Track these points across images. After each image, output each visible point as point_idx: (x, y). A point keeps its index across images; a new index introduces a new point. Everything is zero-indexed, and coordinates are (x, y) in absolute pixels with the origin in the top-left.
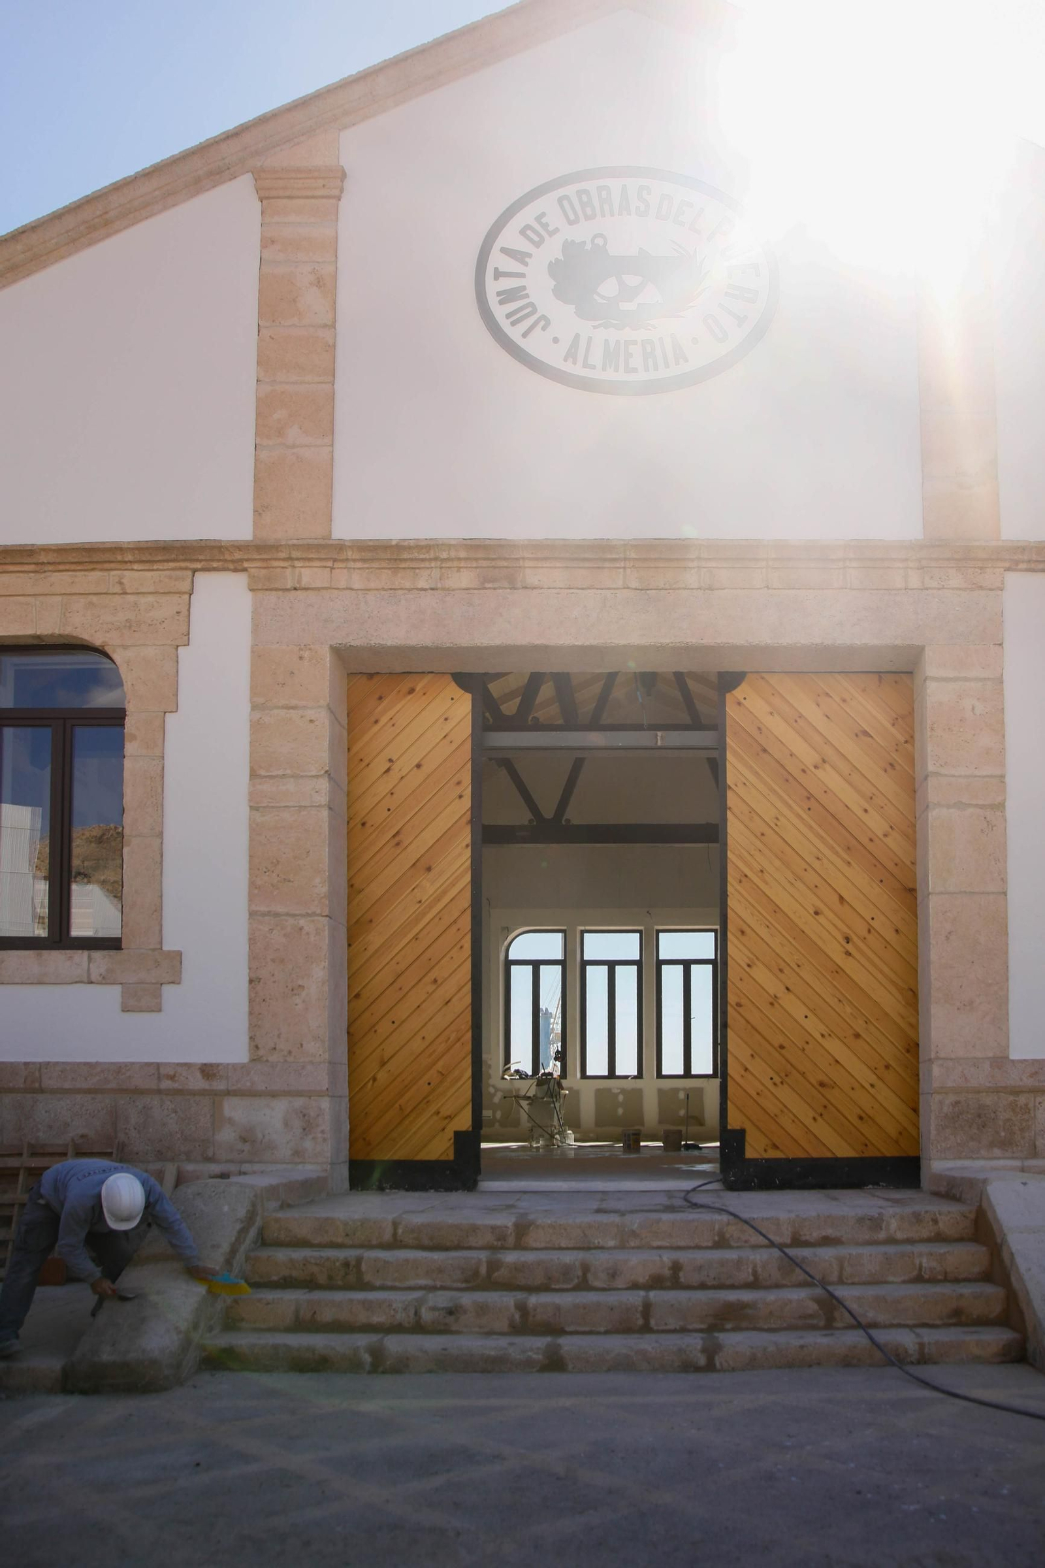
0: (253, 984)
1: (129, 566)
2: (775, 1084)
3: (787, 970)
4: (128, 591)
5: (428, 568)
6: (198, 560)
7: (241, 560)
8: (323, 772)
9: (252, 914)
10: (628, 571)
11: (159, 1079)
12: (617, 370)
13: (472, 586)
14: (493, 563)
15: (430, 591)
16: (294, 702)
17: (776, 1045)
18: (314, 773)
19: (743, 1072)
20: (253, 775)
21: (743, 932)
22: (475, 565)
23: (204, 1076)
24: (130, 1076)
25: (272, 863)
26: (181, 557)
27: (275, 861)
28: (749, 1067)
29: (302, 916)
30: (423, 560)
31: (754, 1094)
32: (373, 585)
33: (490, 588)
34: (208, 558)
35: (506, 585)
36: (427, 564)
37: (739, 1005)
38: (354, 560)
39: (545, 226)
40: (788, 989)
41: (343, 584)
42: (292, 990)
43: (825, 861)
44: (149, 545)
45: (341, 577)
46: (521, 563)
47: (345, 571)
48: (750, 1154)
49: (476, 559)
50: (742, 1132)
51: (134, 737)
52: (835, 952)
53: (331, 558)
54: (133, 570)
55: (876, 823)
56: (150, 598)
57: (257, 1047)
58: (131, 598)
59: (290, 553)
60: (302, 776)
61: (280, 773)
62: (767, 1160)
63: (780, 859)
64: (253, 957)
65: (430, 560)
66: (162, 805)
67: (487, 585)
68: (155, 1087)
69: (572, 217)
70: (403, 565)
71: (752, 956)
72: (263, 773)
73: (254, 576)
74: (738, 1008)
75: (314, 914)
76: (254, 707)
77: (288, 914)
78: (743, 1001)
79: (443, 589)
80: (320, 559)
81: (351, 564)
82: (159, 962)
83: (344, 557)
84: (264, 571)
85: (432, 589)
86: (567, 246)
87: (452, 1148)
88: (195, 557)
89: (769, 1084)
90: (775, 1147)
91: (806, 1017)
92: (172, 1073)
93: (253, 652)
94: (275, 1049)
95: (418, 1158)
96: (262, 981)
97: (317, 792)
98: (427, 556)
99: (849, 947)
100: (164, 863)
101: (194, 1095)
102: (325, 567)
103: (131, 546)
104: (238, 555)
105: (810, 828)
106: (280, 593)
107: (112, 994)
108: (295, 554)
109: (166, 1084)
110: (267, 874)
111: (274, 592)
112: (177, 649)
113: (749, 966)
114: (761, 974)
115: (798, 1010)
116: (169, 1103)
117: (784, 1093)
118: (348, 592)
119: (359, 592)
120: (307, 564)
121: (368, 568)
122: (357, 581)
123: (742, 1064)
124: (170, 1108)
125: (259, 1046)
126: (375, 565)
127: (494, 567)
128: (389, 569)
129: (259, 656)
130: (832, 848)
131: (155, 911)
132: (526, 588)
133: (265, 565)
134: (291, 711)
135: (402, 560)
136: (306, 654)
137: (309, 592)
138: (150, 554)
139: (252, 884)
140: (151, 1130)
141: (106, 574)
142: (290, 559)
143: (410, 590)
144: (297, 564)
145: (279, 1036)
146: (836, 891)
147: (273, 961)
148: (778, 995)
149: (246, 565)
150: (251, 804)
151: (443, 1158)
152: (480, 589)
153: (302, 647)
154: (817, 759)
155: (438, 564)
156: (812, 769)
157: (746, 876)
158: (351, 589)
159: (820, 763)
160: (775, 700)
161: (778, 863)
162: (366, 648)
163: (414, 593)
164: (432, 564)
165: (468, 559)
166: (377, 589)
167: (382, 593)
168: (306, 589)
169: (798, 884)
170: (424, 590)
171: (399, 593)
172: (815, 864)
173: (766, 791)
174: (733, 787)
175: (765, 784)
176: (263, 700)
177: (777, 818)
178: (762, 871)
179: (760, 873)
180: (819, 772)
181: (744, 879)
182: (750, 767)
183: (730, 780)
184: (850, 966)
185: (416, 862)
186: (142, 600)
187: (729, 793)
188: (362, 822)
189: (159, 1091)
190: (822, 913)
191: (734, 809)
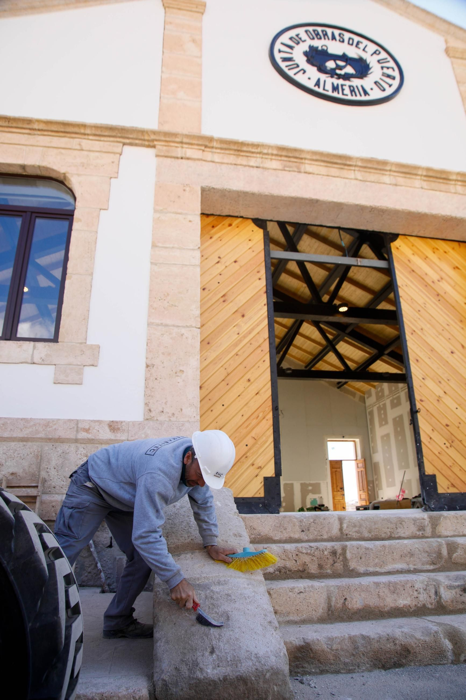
0: (149, 368)
1: (86, 137)
2: (447, 447)
3: (443, 382)
4: (84, 148)
5: (255, 157)
6: (128, 138)
7: (153, 141)
8: (197, 248)
9: (149, 324)
10: (356, 172)
11: (77, 431)
12: (339, 93)
13: (278, 168)
14: (289, 159)
15: (255, 169)
16: (180, 211)
17: (444, 424)
18: (192, 248)
19: (429, 440)
20: (154, 246)
21: (417, 361)
22: (280, 158)
23: (111, 430)
24: (55, 429)
25: (164, 295)
26: (119, 135)
27: (166, 294)
28: (432, 436)
29: (183, 327)
30: (253, 153)
31: (437, 453)
32: (225, 161)
33: (287, 171)
34: (135, 137)
35: (296, 170)
36: (255, 155)
38: (216, 148)
39: (300, 38)
40: (445, 393)
41: (209, 159)
42: (176, 373)
43: (451, 326)
45: (208, 155)
46: (303, 161)
47: (210, 154)
48: (440, 490)
49: (281, 156)
50: (434, 476)
51: (80, 221)
53: (204, 145)
54: (88, 139)
56: (96, 154)
57: (150, 411)
58: (86, 153)
59: (182, 139)
60: (184, 249)
61: (171, 246)
62: (450, 494)
63: (430, 324)
64: (149, 351)
65: (258, 153)
66: (94, 258)
67: (286, 169)
68: (74, 438)
69: (312, 37)
70: (242, 154)
71: (424, 374)
72: (160, 245)
73: (159, 149)
74: (421, 402)
75: (191, 326)
76: (155, 211)
77: (174, 326)
78: (423, 399)
79: (263, 168)
80: (198, 145)
81: (214, 150)
82: (83, 351)
83: (212, 145)
84: (165, 148)
85: (257, 167)
86: (311, 47)
87: (263, 489)
88: (127, 136)
89: (444, 447)
90: (453, 486)
91: (457, 408)
92: (87, 427)
93: (156, 184)
94: (163, 412)
96: (155, 367)
97: (193, 258)
98: (256, 151)
100: (92, 291)
101: (102, 444)
102: (200, 149)
103: (92, 124)
104: (153, 137)
105: (441, 310)
106: (173, 159)
107: (48, 372)
108: (185, 140)
109: (82, 435)
110: (161, 301)
111: (169, 159)
112: (110, 179)
113: (423, 379)
115: (453, 405)
116: (82, 449)
117: (452, 452)
118: (211, 163)
119: (217, 164)
120: (190, 146)
121: (223, 153)
122: (217, 158)
123: (429, 436)
124: (82, 453)
125: (152, 410)
126: (227, 152)
127: (290, 161)
128: (234, 155)
130: (453, 320)
131: (84, 319)
132: (306, 173)
133: (166, 144)
134: (178, 215)
135: (242, 151)
136: (187, 189)
137: (189, 161)
138: (101, 131)
139: (151, 306)
140: (67, 469)
141: (71, 138)
142: (182, 143)
143: (245, 166)
144: (185, 146)
145: (166, 403)
147: (163, 354)
148: (441, 396)
149: (156, 143)
150: (152, 261)
151: (257, 495)
152: (282, 170)
153: (185, 185)
154: (438, 277)
155: (261, 156)
156: (437, 281)
157: (414, 331)
158: (213, 162)
159: (440, 279)
160: (414, 248)
161: (429, 326)
162: (220, 190)
163: (247, 168)
164: (258, 155)
165: (277, 155)
166: (228, 164)
167: (230, 166)
168: (188, 159)
169: (440, 337)
170: (253, 167)
171: (239, 167)
172: (447, 327)
173: (417, 290)
174: (401, 286)
175: (416, 286)
176: (161, 208)
177: (425, 304)
178: (422, 329)
179: (421, 331)
180: (440, 283)
181: (414, 333)
182: (407, 278)
183: (399, 283)
185: (235, 312)
186: (92, 154)
187: (400, 289)
188: (203, 288)
189: (76, 441)
190: (455, 353)
191: (403, 297)
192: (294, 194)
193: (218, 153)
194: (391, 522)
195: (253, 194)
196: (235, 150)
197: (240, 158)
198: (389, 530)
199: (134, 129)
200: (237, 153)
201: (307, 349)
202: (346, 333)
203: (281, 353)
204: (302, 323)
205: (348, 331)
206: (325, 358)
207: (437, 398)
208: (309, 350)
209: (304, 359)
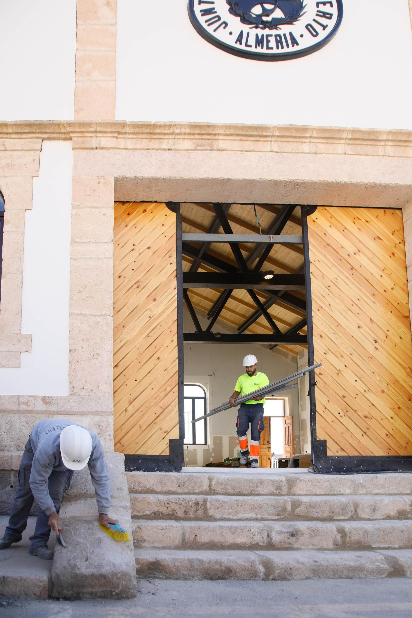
0: (71, 352)
1: (9, 136)
2: (341, 416)
3: (344, 356)
5: (167, 139)
6: (46, 133)
7: (69, 133)
8: (110, 240)
9: (71, 315)
10: (273, 143)
11: (19, 404)
12: (262, 48)
13: (191, 148)
14: (202, 137)
15: (167, 151)
16: (95, 205)
17: (341, 396)
18: (105, 241)
19: (324, 410)
20: (73, 241)
21: (321, 336)
22: (192, 137)
23: (44, 403)
25: (83, 287)
26: (38, 131)
28: (327, 406)
29: (99, 316)
30: (165, 134)
31: (330, 422)
32: (138, 147)
33: (199, 150)
34: (52, 131)
35: (209, 148)
36: (167, 137)
37: (321, 374)
38: (129, 134)
40: (345, 366)
41: (122, 146)
42: (93, 356)
43: (362, 301)
44: (22, 123)
45: (122, 143)
46: (217, 137)
47: (124, 140)
48: (329, 453)
49: (194, 134)
50: (325, 442)
51: (9, 222)
52: (370, 347)
53: (117, 132)
54: (11, 138)
55: (387, 283)
56: (20, 153)
57: (73, 387)
58: (9, 153)
59: (96, 128)
60: (99, 242)
62: (338, 457)
63: (339, 299)
64: (71, 338)
65: (170, 134)
66: (23, 257)
67: (199, 148)
68: (17, 409)
70: (154, 137)
71: (326, 349)
72: (78, 240)
73: (75, 141)
74: (320, 376)
75: (106, 315)
76: (73, 207)
77: (91, 315)
78: (323, 372)
79: (175, 150)
80: (111, 132)
81: (127, 136)
82: (19, 340)
83: (124, 131)
84: (80, 139)
85: (169, 150)
87: (168, 449)
88: (45, 131)
89: (338, 416)
90: (342, 450)
91: (356, 381)
92: (26, 401)
93: (73, 179)
94: (83, 388)
95: (150, 454)
96: (76, 351)
97: (107, 251)
98: (169, 132)
99: (377, 345)
100: (23, 288)
101: (38, 413)
102: (113, 137)
103: (13, 123)
104: (69, 129)
105: (354, 284)
106: (88, 151)
108: (99, 129)
109: (23, 407)
111: (85, 151)
112: (33, 178)
113: (325, 354)
114: (331, 358)
115: (351, 377)
117: (346, 421)
118: (124, 151)
119: (130, 151)
120: (104, 135)
121: (136, 138)
122: (130, 144)
123: (323, 405)
124: (24, 420)
125: (75, 387)
126: (140, 136)
127: (202, 139)
128: (147, 139)
129: (76, 181)
130: (365, 294)
131: (18, 313)
132: (219, 150)
133: (82, 135)
134: (94, 209)
135: (153, 134)
136: (102, 181)
137: (104, 151)
138: (22, 128)
139: (71, 299)
142: (96, 132)
143: (158, 149)
144: (99, 135)
145: (86, 381)
146: (368, 316)
147: (83, 340)
148: (341, 369)
149: (72, 135)
150: (71, 256)
151: (164, 454)
152: (194, 150)
153: (100, 177)
154: (355, 250)
155: (173, 136)
156: (353, 254)
157: (322, 307)
158: (126, 149)
159: (357, 252)
160: (333, 220)
161: (338, 301)
162: (133, 179)
163: (160, 151)
164: (170, 136)
165: (189, 134)
166: (140, 149)
167: (143, 151)
168: (102, 148)
169: (349, 312)
170: (165, 150)
171: (152, 151)
172: (357, 302)
173: (330, 265)
174: (313, 263)
175: (329, 261)
176: (78, 204)
177: (336, 279)
178: (330, 305)
179: (329, 306)
180: (356, 256)
181: (321, 309)
182: (321, 253)
183: (311, 259)
184: (377, 355)
185: (148, 296)
186: (15, 153)
187: (311, 266)
188: (119, 276)
189: (19, 412)
190: (362, 327)
191: (314, 273)
192: (204, 176)
193: (131, 138)
194: (253, 483)
195: (164, 179)
196: (148, 133)
197: (153, 141)
198: (251, 488)
199: (51, 122)
200: (149, 136)
201: (240, 312)
202: (279, 297)
203: (211, 319)
204: (231, 291)
205: (280, 294)
206: (258, 320)
207: (337, 372)
208: (242, 313)
209: (237, 322)
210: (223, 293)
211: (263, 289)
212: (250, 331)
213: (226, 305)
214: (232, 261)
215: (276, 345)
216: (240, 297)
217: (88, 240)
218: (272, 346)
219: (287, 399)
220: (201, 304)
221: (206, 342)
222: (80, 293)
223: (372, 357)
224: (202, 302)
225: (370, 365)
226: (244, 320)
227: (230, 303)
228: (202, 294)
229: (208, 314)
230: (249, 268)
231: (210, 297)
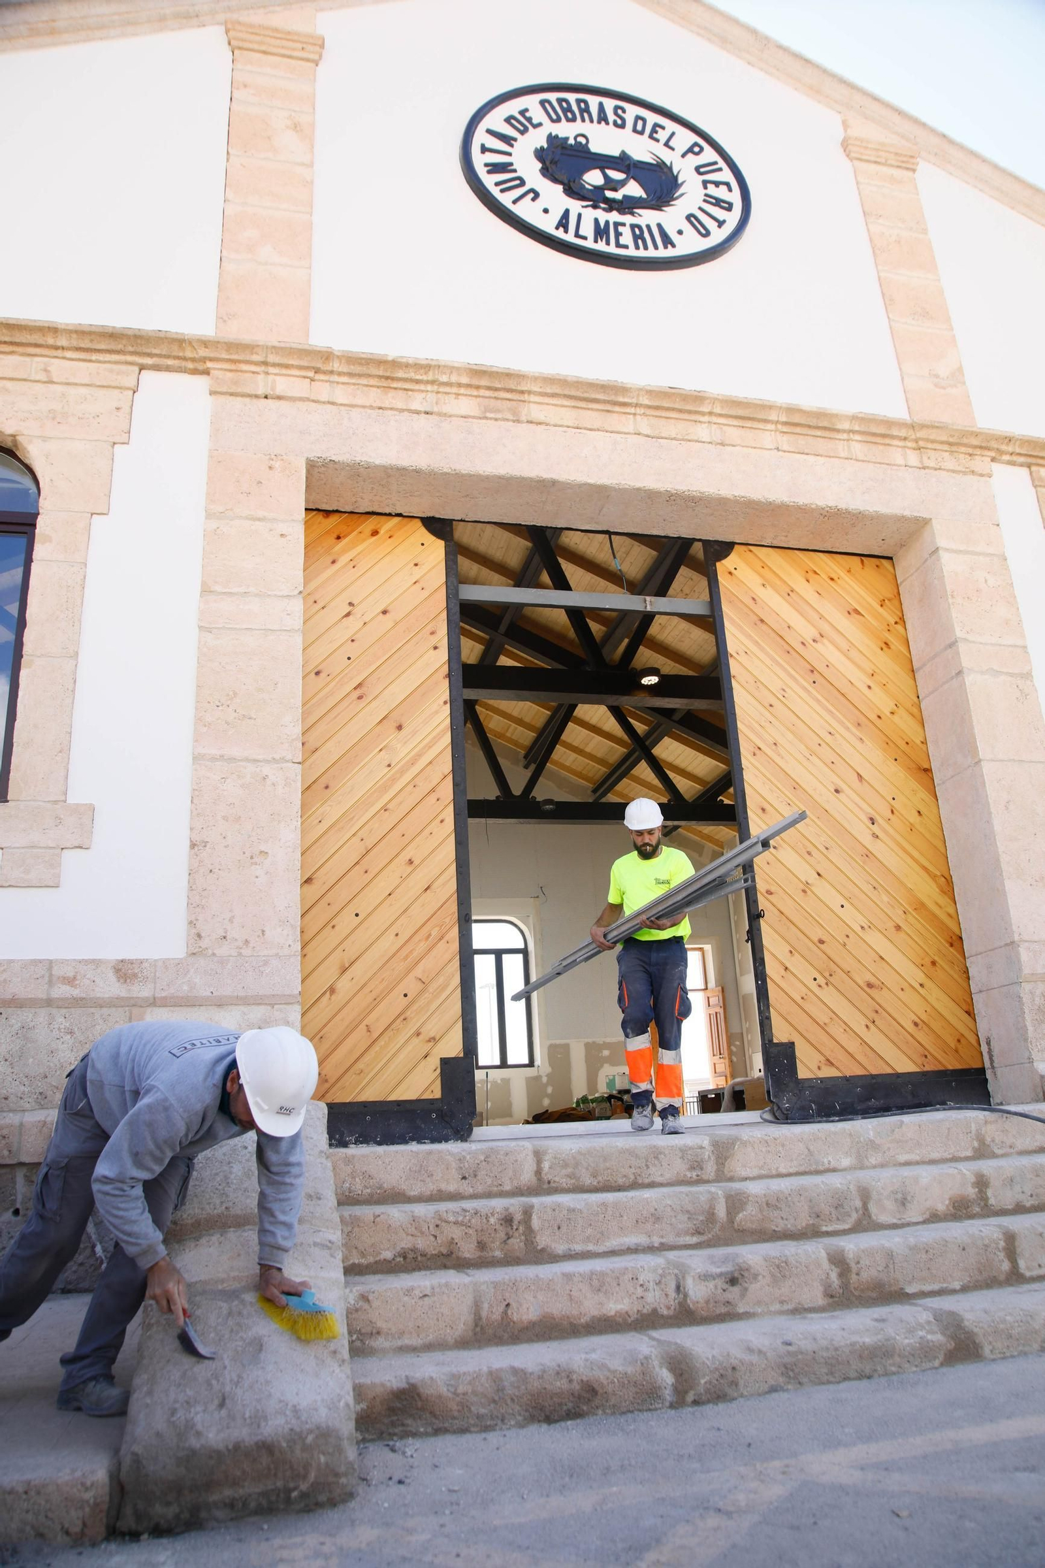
0: (196, 848)
1: (59, 353)
2: (819, 986)
3: (814, 852)
4: (55, 380)
5: (423, 391)
6: (150, 355)
7: (204, 360)
8: (296, 592)
9: (197, 758)
10: (638, 417)
11: (51, 983)
12: (608, 243)
13: (472, 414)
14: (496, 394)
15: (423, 415)
16: (260, 514)
17: (815, 939)
18: (285, 593)
19: (782, 972)
20: (206, 591)
21: (763, 810)
22: (475, 393)
23: (119, 978)
25: (228, 695)
26: (130, 349)
27: (231, 693)
28: (788, 965)
29: (267, 761)
30: (418, 382)
31: (798, 999)
32: (359, 402)
33: (491, 419)
34: (164, 353)
35: (511, 417)
36: (422, 387)
37: (769, 893)
38: (340, 374)
39: (529, 120)
40: (819, 874)
41: (324, 398)
42: (252, 857)
43: (838, 736)
44: (93, 329)
45: (323, 390)
46: (526, 397)
47: (327, 385)
48: (802, 1073)
49: (478, 387)
50: (790, 1046)
51: (48, 539)
52: (862, 832)
53: (313, 368)
54: (64, 358)
55: (881, 700)
56: (83, 391)
57: (199, 936)
58: (59, 389)
59: (266, 357)
60: (270, 596)
62: (822, 1080)
63: (792, 732)
64: (196, 813)
65: (428, 382)
66: (80, 621)
67: (489, 415)
68: (44, 996)
69: (554, 117)
70: (395, 385)
72: (218, 588)
73: (217, 378)
74: (769, 897)
75: (283, 760)
76: (209, 515)
77: (247, 760)
78: (773, 889)
79: (439, 414)
80: (300, 368)
81: (335, 378)
82: (60, 819)
83: (330, 368)
84: (229, 375)
85: (426, 413)
86: (551, 139)
87: (438, 1082)
88: (148, 351)
89: (813, 985)
90: (831, 1063)
91: (842, 906)
92: (70, 974)
93: (211, 457)
94: (225, 938)
95: (392, 1098)
96: (208, 846)
97: (288, 614)
98: (425, 378)
99: (875, 828)
100: (77, 691)
101: (102, 1006)
102: (305, 377)
103: (70, 328)
104: (203, 352)
105: (818, 702)
106: (247, 400)
108: (272, 358)
109: (60, 991)
111: (239, 399)
112: (113, 447)
114: (787, 856)
115: (833, 899)
116: (62, 1019)
117: (828, 995)
118: (328, 407)
119: (342, 408)
120: (284, 371)
121: (354, 384)
122: (341, 395)
124: (63, 1026)
125: (203, 934)
126: (364, 381)
127: (496, 398)
128: (378, 387)
129: (217, 461)
130: (842, 723)
131: (60, 752)
132: (531, 422)
133: (233, 367)
134: (257, 523)
135: (393, 379)
136: (277, 464)
137: (282, 402)
138: (92, 341)
139: (199, 720)
141: (28, 359)
142: (265, 363)
143: (402, 411)
144: (271, 370)
145: (231, 920)
146: (853, 768)
147: (225, 818)
148: (810, 882)
149: (209, 365)
150: (202, 624)
151: (428, 1096)
152: (480, 418)
153: (273, 457)
154: (814, 633)
155: (435, 388)
156: (811, 642)
157: (760, 749)
158: (333, 403)
159: (818, 637)
160: (766, 572)
161: (790, 736)
162: (348, 465)
163: (406, 413)
164: (429, 388)
165: (469, 386)
166: (364, 407)
167: (369, 411)
168: (279, 398)
169: (814, 759)
170: (418, 412)
171: (390, 412)
172: (828, 738)
173: (768, 662)
174: (734, 654)
175: (767, 654)
176: (221, 509)
177: (784, 690)
178: (775, 744)
179: (774, 747)
180: (818, 646)
181: (758, 752)
182: (749, 636)
183: (731, 648)
184: (877, 848)
185: (384, 718)
186: (72, 391)
187: (731, 661)
188: (316, 670)
189: (49, 1002)
190: (843, 792)
191: (739, 677)
192: (502, 471)
193: (343, 383)
195: (417, 472)
196: (380, 377)
197: (392, 393)
199: (162, 335)
200: (385, 383)
201: (594, 753)
202: (675, 721)
203: (533, 767)
204: (573, 707)
205: (677, 717)
206: (635, 772)
207: (803, 887)
208: (599, 755)
209: (590, 775)
210: (555, 712)
211: (640, 705)
212: (620, 795)
213: (563, 737)
214: (572, 642)
215: (676, 828)
216: (593, 721)
217: (242, 590)
218: (668, 829)
219: (708, 948)
220: (508, 734)
221: (521, 820)
222: (220, 708)
223: (868, 854)
224: (511, 730)
225: (867, 872)
226: (604, 770)
227: (573, 733)
228: (509, 711)
229: (526, 757)
230: (607, 661)
231: (527, 719)
